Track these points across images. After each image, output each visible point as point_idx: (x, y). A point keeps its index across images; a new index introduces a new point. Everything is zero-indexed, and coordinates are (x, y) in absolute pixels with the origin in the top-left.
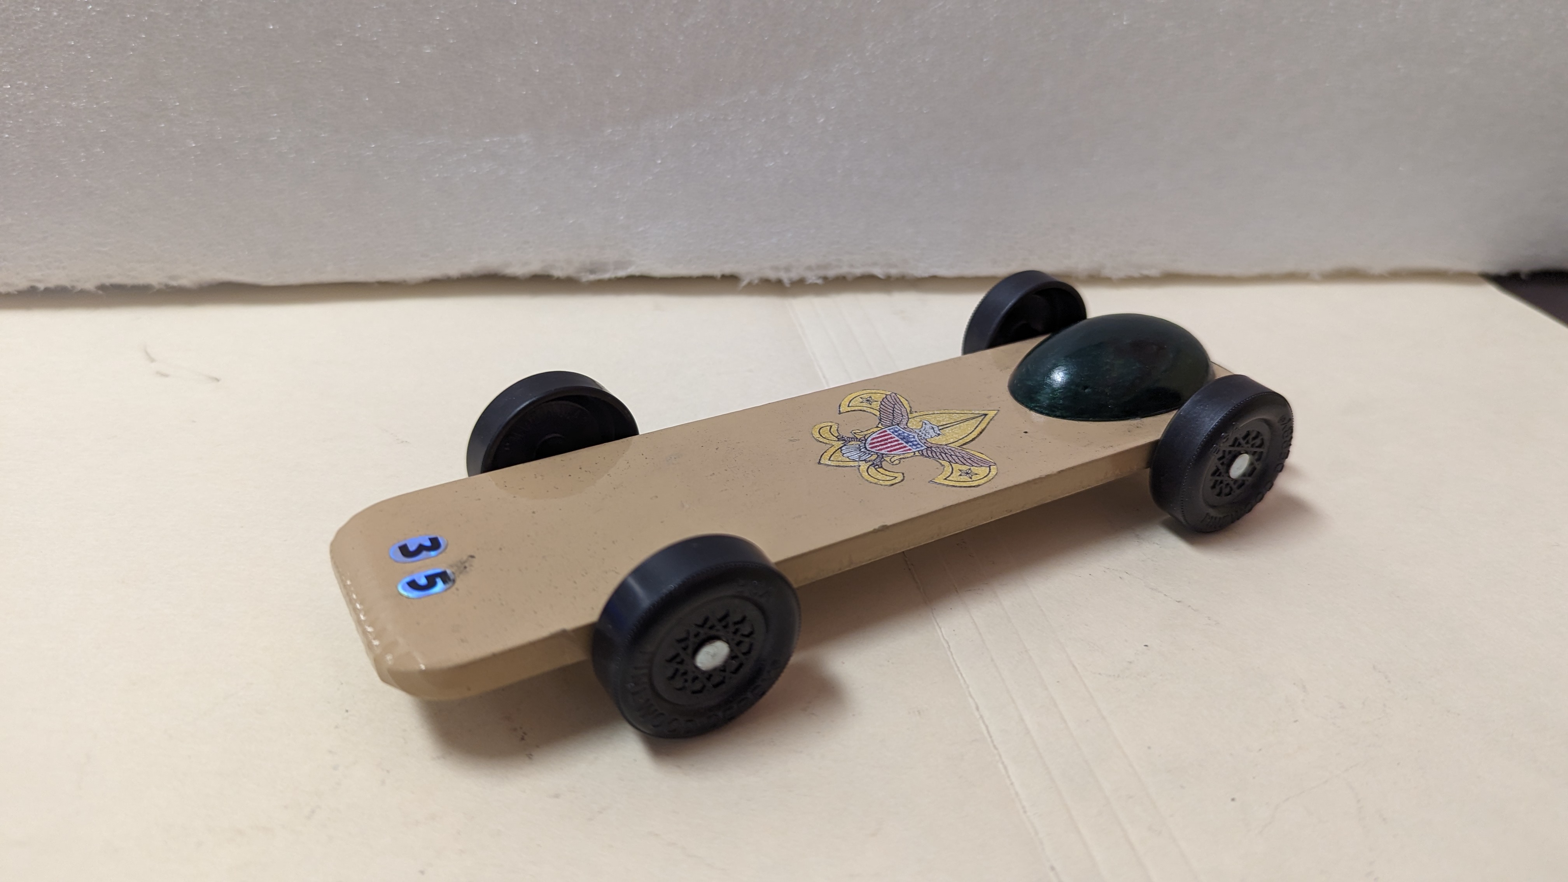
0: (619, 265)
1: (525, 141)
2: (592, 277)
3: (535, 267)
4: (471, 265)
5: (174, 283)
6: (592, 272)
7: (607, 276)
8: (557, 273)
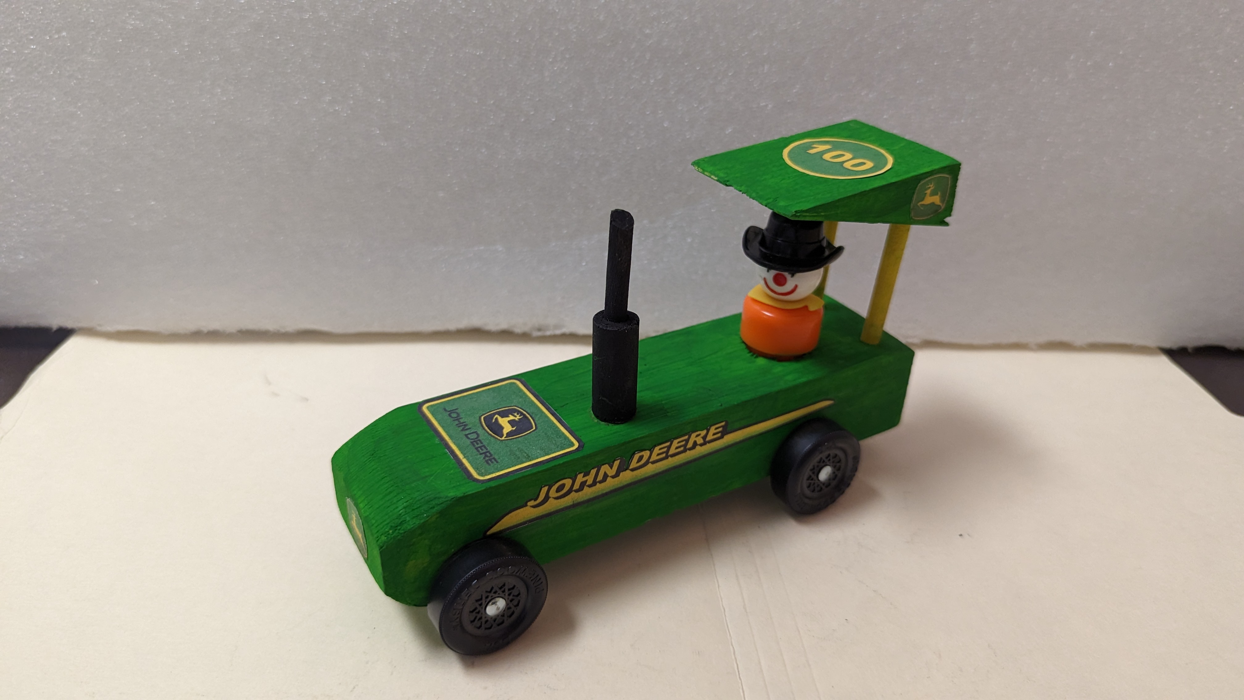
0: (556, 327)
1: (500, 249)
2: (539, 334)
3: (503, 325)
4: (464, 324)
5: (283, 331)
6: (539, 330)
7: (548, 333)
8: (518, 330)
